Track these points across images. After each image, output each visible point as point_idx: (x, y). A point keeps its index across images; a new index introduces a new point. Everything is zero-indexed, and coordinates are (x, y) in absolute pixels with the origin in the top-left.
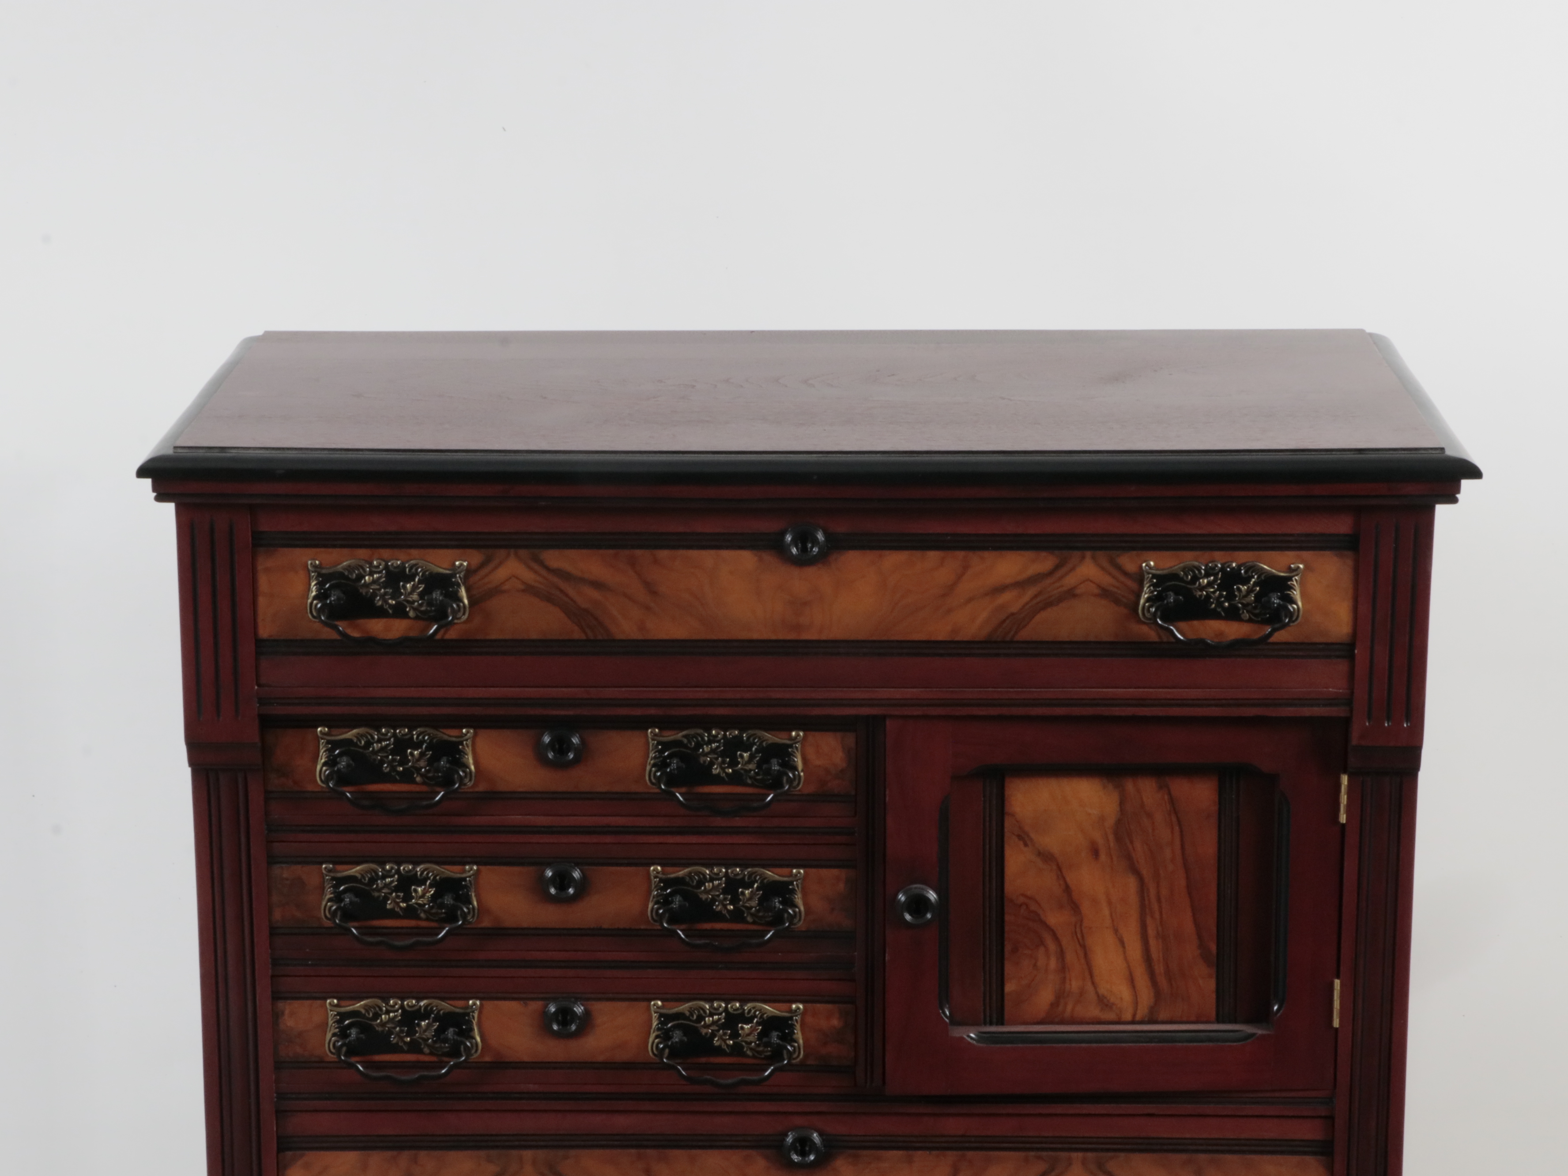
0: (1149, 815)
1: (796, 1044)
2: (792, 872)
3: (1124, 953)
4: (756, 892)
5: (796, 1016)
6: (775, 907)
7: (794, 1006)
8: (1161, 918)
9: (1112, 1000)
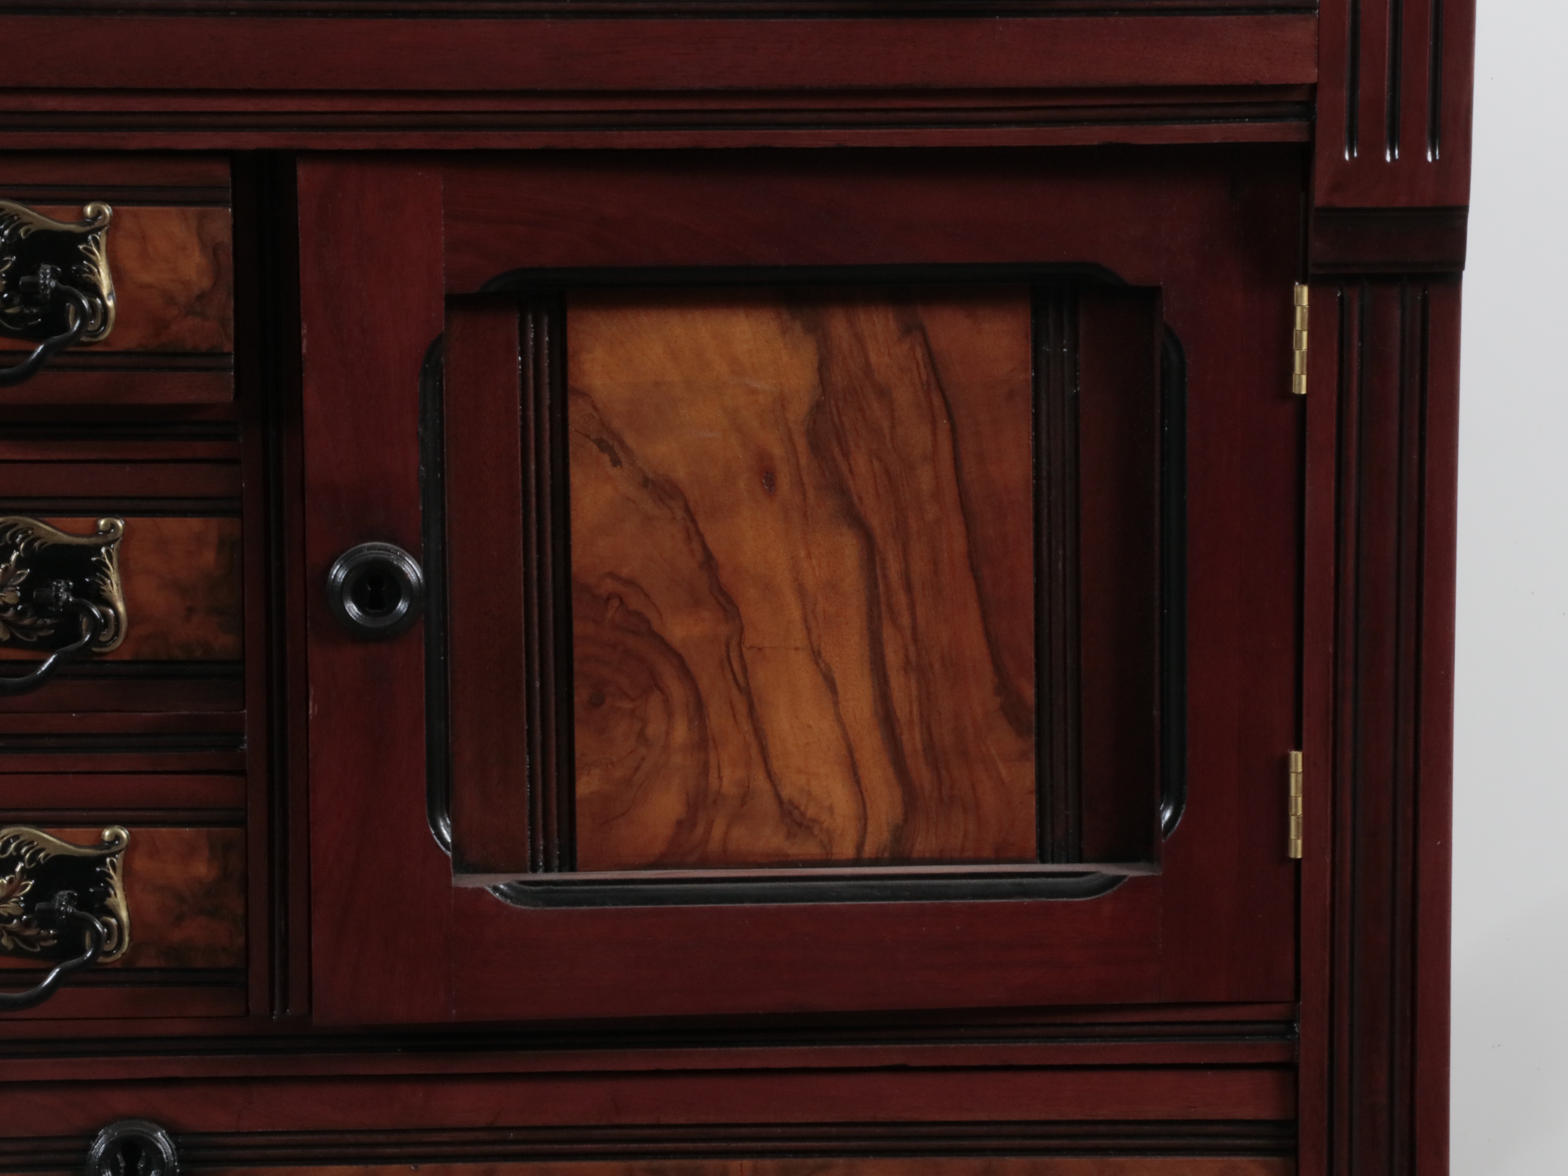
0: (883, 393)
1: (113, 921)
2: (96, 525)
3: (836, 703)
4: (16, 571)
5: (113, 855)
6: (57, 598)
7: (107, 833)
8: (914, 628)
9: (811, 812)
